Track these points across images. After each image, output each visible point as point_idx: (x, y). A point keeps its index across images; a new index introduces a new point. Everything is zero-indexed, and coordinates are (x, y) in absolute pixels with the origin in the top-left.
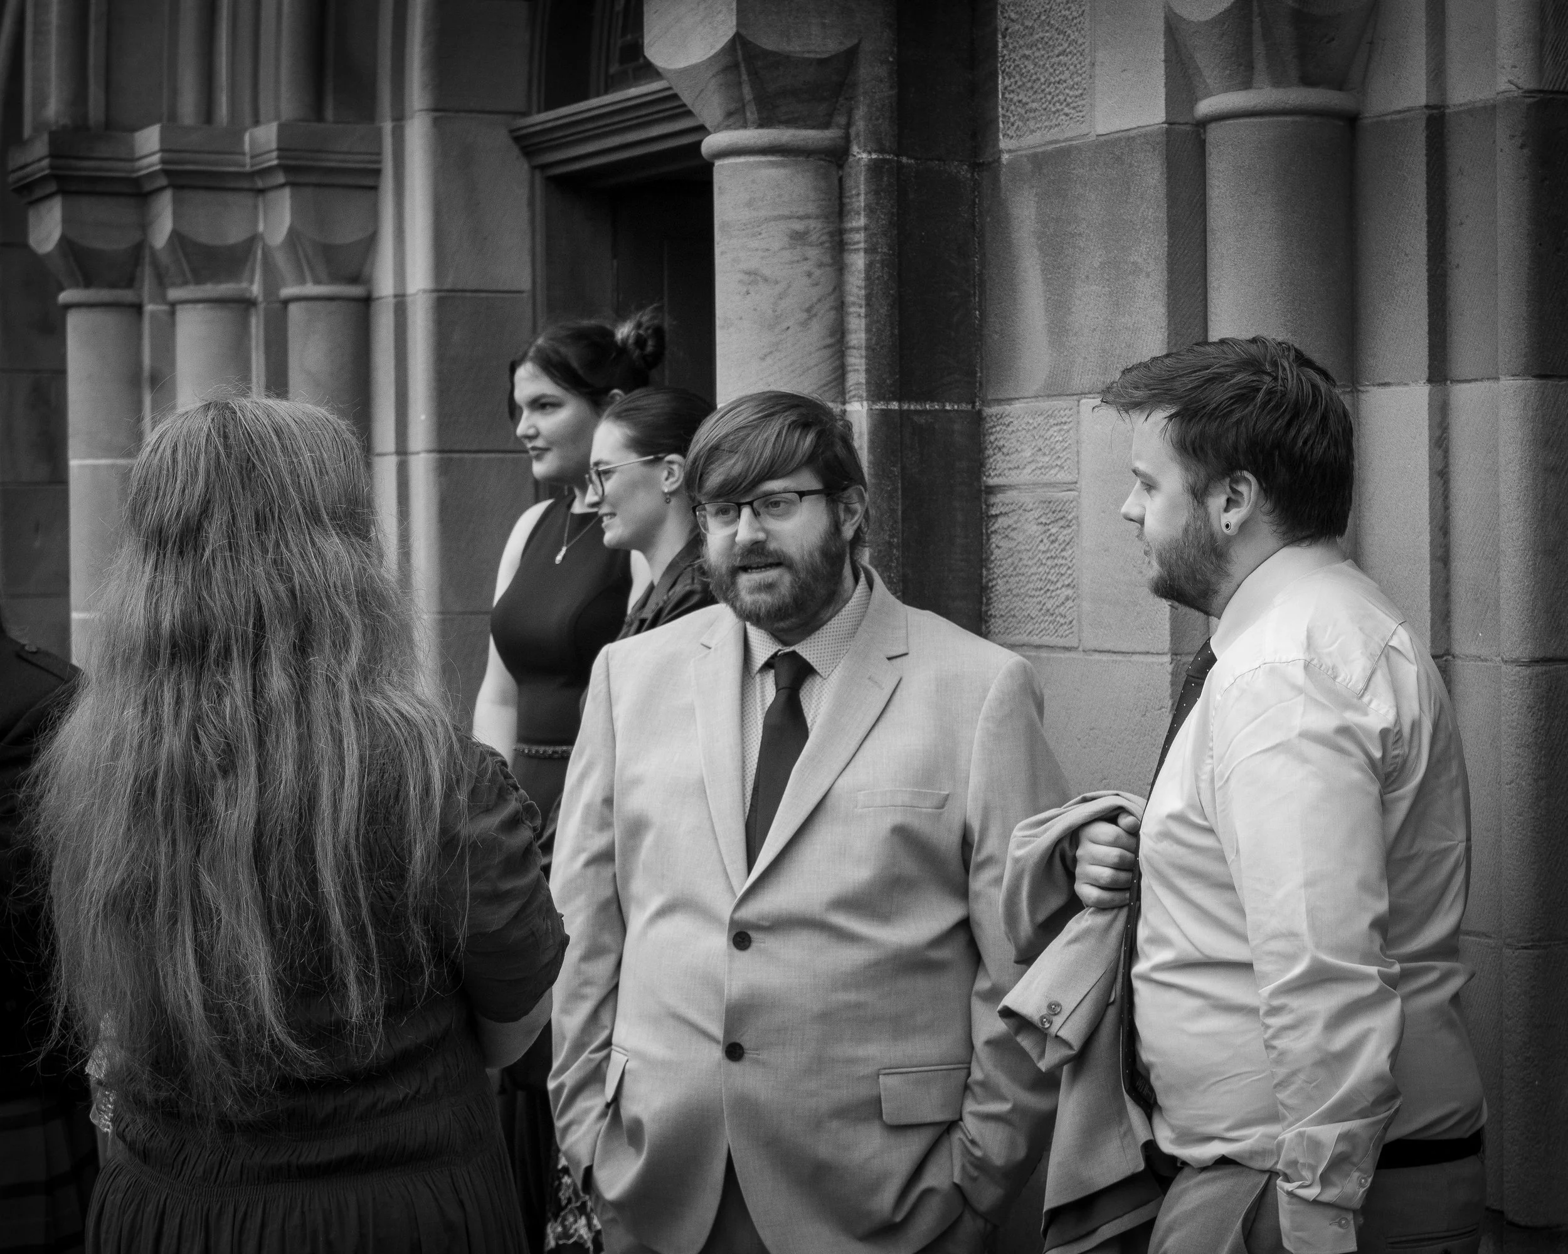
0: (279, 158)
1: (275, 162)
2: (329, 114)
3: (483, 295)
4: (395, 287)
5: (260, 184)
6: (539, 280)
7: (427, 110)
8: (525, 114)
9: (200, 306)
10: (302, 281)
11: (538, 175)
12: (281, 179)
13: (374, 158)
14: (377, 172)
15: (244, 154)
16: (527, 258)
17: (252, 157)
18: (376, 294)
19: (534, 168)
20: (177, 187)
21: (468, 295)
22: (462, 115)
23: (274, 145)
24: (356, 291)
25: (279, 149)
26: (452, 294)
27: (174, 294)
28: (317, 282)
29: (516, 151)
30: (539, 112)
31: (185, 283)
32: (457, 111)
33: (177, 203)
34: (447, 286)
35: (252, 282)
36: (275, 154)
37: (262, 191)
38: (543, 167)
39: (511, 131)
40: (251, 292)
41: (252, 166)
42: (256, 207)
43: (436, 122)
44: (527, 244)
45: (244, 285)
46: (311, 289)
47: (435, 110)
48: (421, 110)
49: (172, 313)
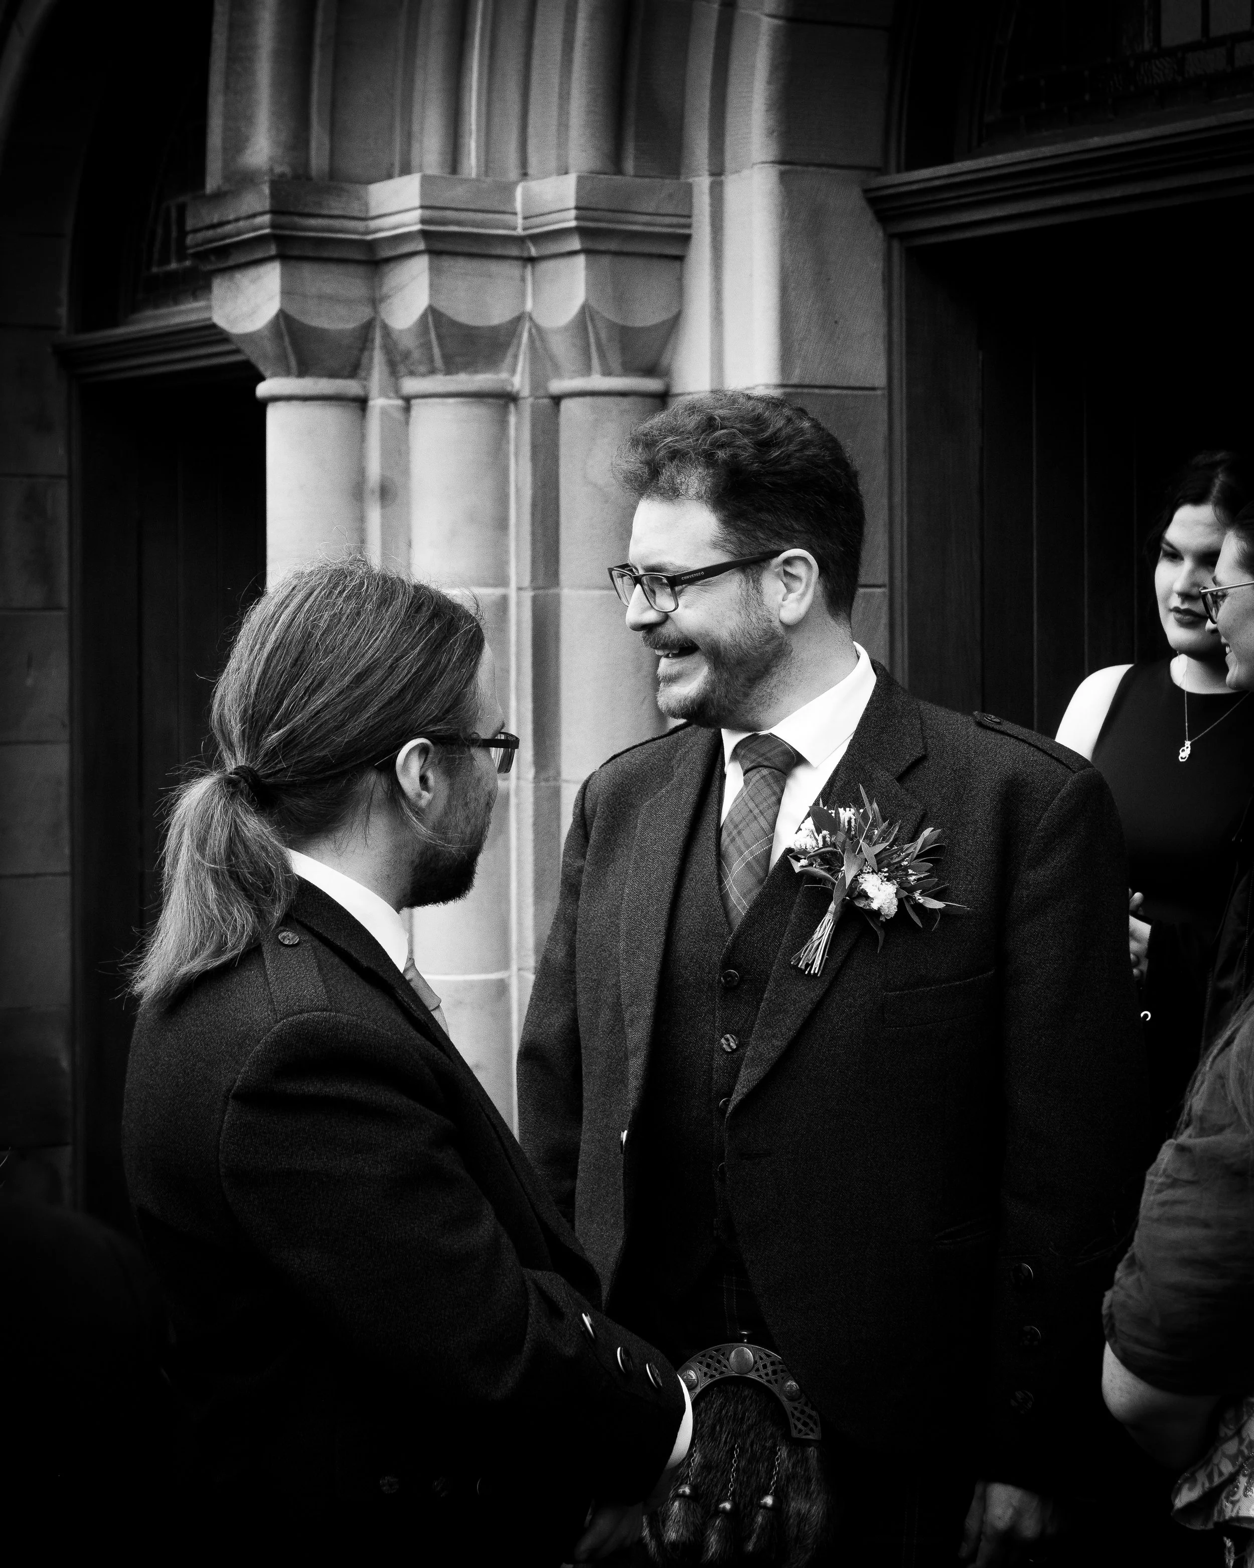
0: (577, 218)
1: (573, 224)
2: (629, 165)
3: (834, 392)
4: (712, 380)
5: (534, 252)
6: (896, 374)
7: (773, 162)
8: (881, 171)
9: (451, 401)
10: (587, 370)
11: (896, 245)
12: (575, 244)
13: (682, 221)
14: (686, 239)
15: (515, 214)
16: (881, 347)
17: (525, 218)
18: (676, 389)
19: (890, 237)
20: (434, 253)
21: (817, 391)
22: (811, 169)
23: (572, 203)
24: (652, 385)
25: (577, 208)
26: (799, 390)
27: (411, 385)
28: (607, 372)
29: (869, 216)
30: (899, 171)
31: (432, 371)
32: (807, 165)
33: (434, 271)
34: (795, 380)
35: (513, 371)
36: (573, 213)
37: (532, 260)
38: (903, 237)
39: (866, 191)
40: (512, 385)
41: (525, 229)
42: (523, 279)
43: (783, 175)
44: (882, 330)
45: (504, 375)
46: (598, 382)
47: (781, 163)
48: (763, 163)
49: (407, 409)
